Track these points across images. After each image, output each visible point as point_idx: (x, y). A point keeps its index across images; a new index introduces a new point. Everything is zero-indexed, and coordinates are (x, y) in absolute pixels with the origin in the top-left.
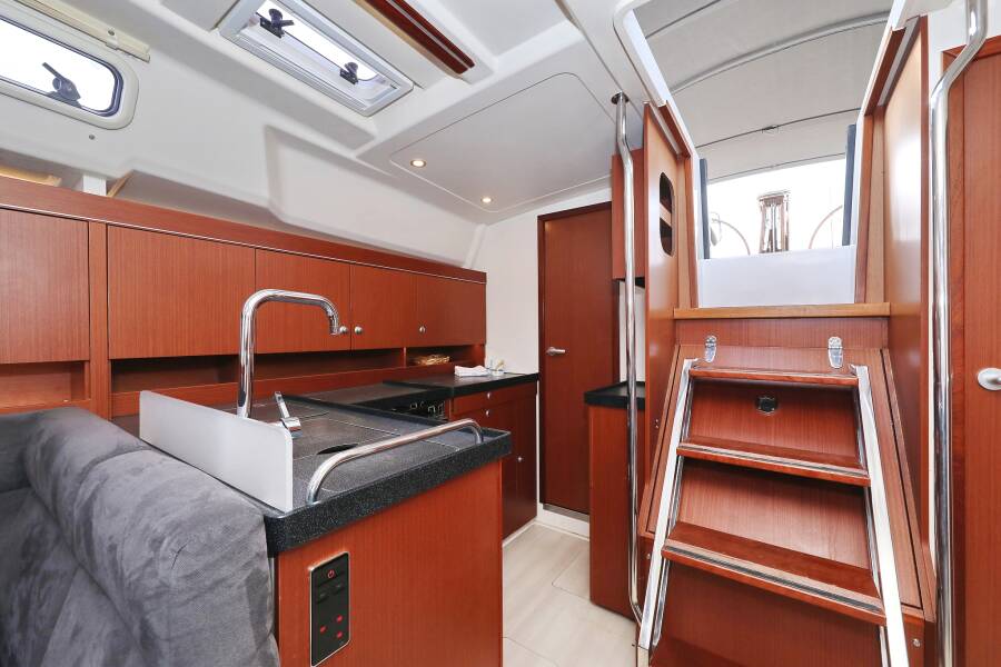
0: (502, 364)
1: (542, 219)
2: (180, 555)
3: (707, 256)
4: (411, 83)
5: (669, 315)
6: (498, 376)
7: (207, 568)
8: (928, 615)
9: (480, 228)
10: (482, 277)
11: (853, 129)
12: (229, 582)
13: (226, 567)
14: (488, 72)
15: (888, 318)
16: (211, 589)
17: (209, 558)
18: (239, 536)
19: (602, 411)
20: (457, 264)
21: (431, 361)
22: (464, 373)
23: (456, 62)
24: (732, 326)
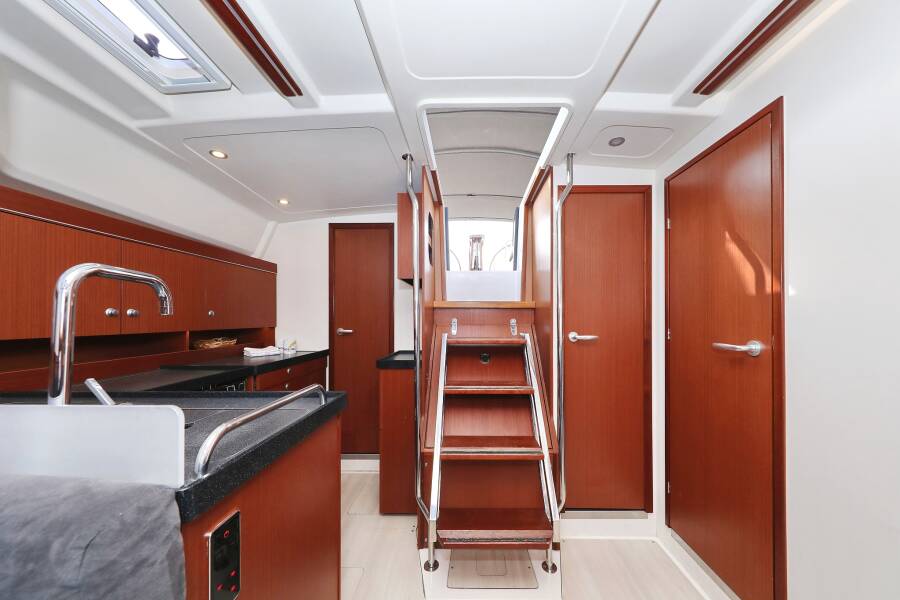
0: (295, 343)
1: (333, 227)
2: (89, 551)
3: (448, 269)
4: (229, 83)
5: (430, 305)
6: (290, 354)
7: (125, 554)
8: (555, 451)
9: (271, 225)
10: (273, 267)
11: (518, 210)
12: (150, 561)
13: (147, 547)
14: (313, 104)
15: (534, 309)
16: (133, 572)
17: (128, 542)
18: (155, 514)
19: (390, 372)
20: (247, 254)
21: (215, 344)
22: (254, 354)
23: (286, 85)
24: (465, 313)
